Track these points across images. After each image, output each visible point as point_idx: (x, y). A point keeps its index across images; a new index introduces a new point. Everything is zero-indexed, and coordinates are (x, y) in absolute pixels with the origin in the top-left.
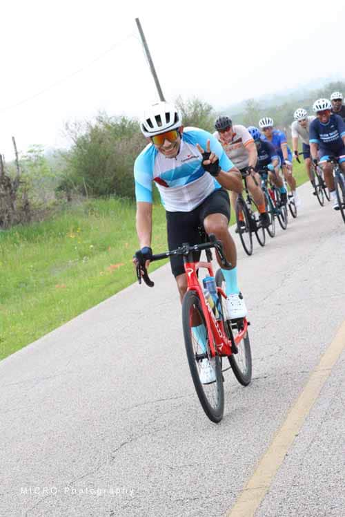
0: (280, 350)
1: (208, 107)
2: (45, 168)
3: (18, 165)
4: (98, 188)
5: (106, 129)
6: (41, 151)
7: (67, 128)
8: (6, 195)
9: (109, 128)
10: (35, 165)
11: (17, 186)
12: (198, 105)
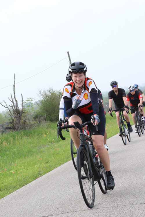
2: (33, 108)
3: (23, 105)
4: (51, 118)
6: (31, 101)
7: (40, 93)
8: (18, 117)
10: (29, 106)
11: (22, 114)
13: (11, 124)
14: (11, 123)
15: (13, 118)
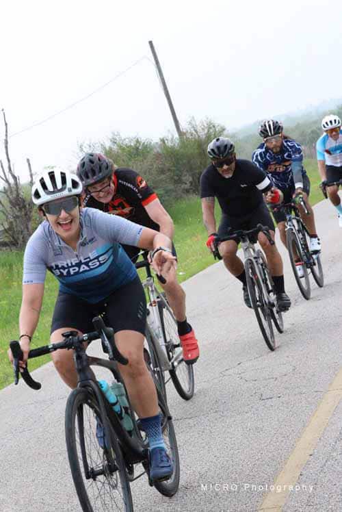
0: (294, 370)
1: (221, 128)
5: (120, 151)
7: (82, 150)
8: (22, 217)
9: (124, 149)
12: (211, 126)
13: (7, 234)
14: (7, 232)
15: (11, 220)
